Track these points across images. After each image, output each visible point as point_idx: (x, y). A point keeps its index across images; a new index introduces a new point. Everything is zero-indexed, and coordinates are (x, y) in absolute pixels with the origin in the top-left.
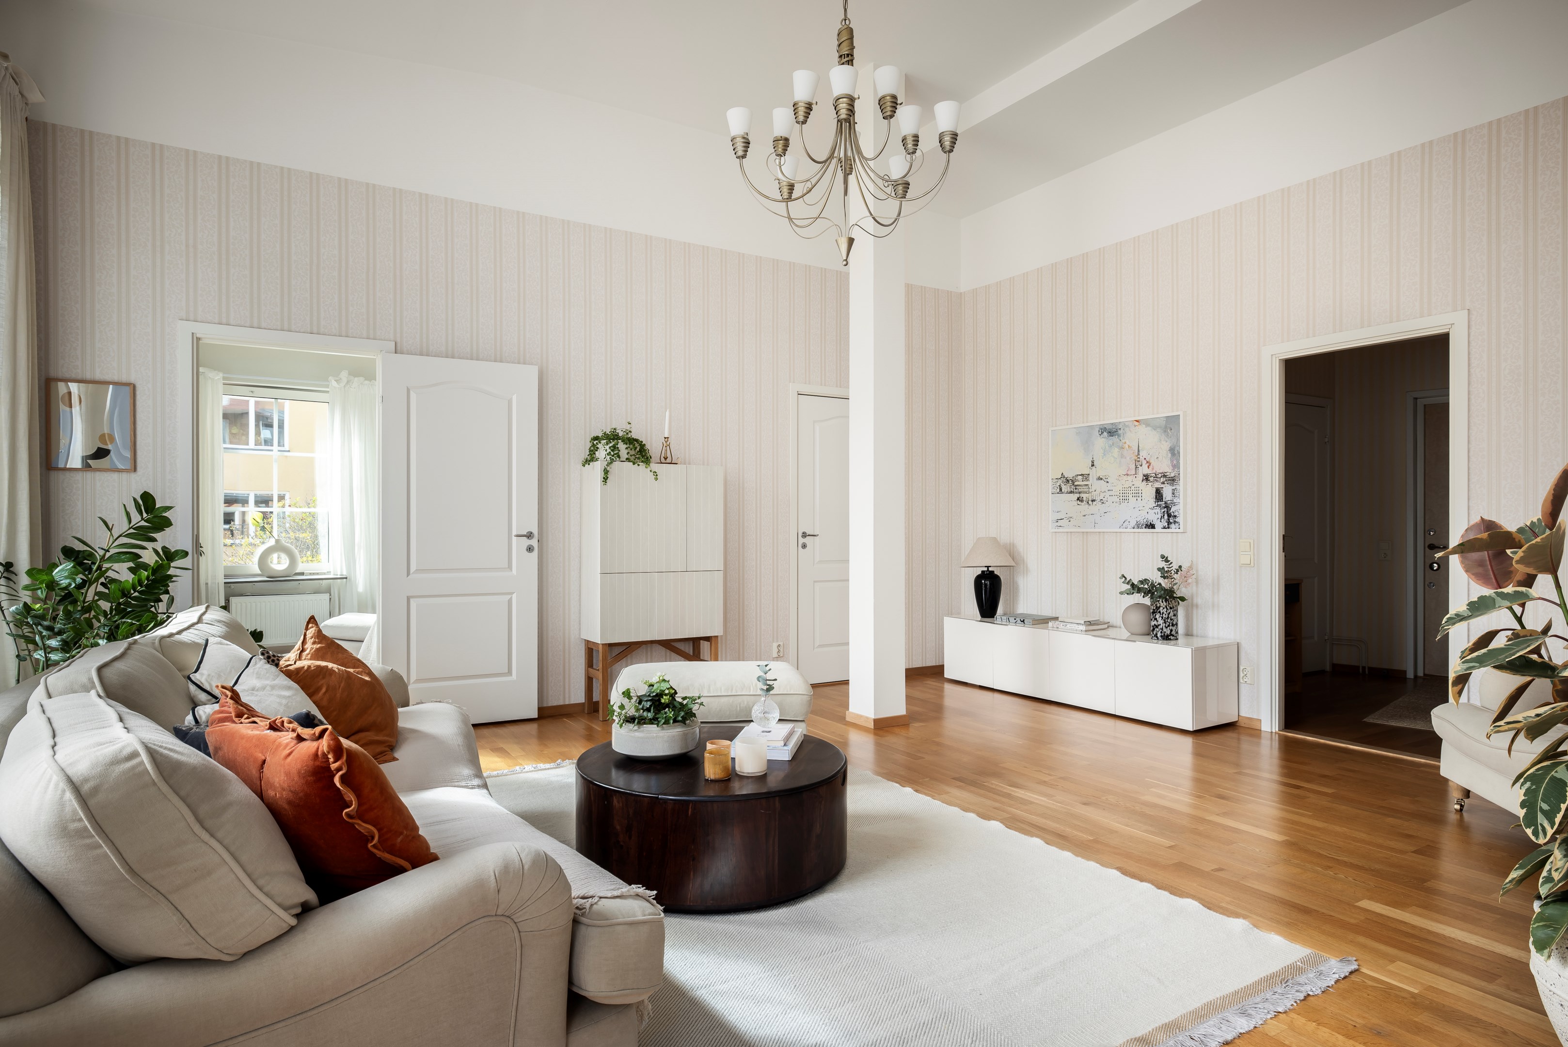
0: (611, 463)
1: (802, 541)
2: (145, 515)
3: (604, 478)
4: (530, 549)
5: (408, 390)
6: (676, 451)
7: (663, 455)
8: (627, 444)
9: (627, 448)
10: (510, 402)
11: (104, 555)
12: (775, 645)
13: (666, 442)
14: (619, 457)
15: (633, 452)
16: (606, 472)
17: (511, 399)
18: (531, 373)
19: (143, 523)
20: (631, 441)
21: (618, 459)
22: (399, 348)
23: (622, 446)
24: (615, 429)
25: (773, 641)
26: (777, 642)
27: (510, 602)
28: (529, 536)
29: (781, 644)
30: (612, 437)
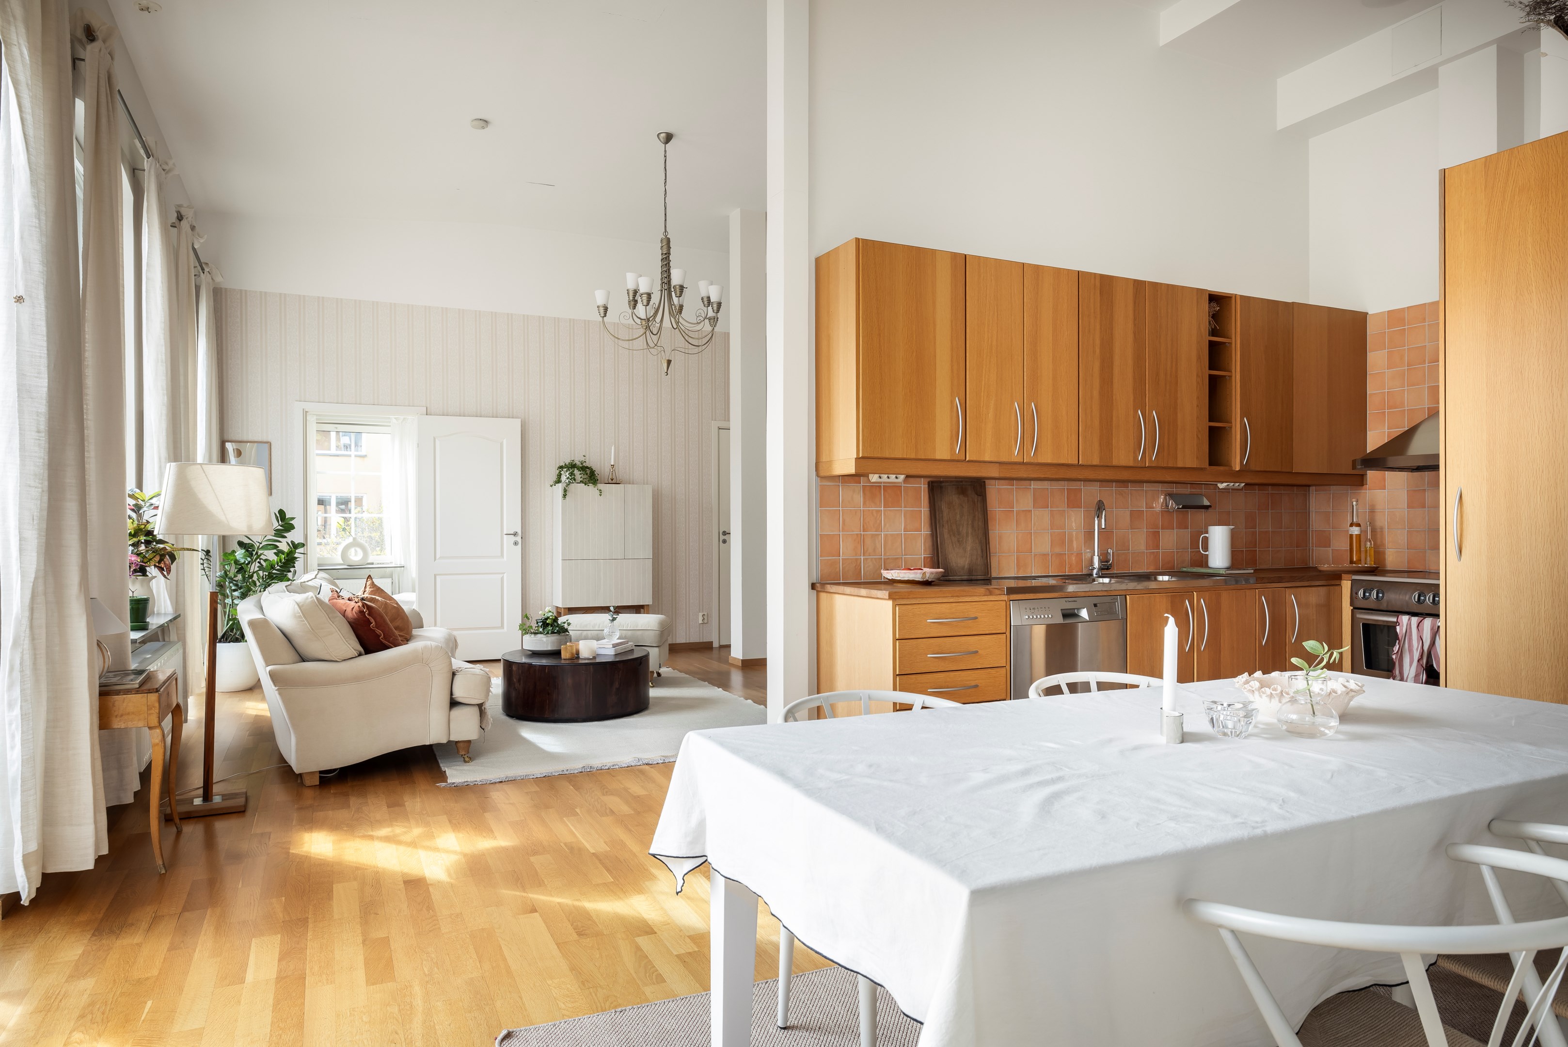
0: (569, 484)
1: (722, 537)
2: (280, 522)
3: (564, 495)
4: (516, 543)
5: (434, 439)
6: (620, 474)
7: (610, 477)
8: (580, 471)
9: (580, 474)
10: (502, 444)
11: (259, 546)
12: (701, 614)
13: (613, 468)
14: (575, 480)
15: (586, 476)
16: (565, 491)
17: (503, 442)
18: (517, 423)
19: (280, 527)
20: (584, 468)
21: (574, 482)
22: (428, 411)
23: (576, 472)
24: (573, 461)
25: (700, 612)
26: (703, 612)
27: (502, 579)
28: (515, 534)
29: (706, 614)
30: (572, 466)
